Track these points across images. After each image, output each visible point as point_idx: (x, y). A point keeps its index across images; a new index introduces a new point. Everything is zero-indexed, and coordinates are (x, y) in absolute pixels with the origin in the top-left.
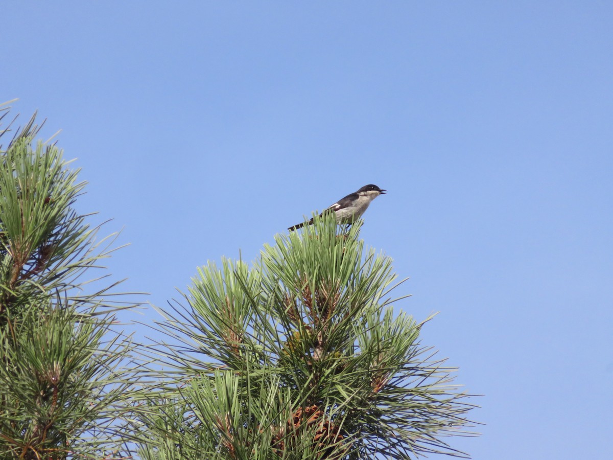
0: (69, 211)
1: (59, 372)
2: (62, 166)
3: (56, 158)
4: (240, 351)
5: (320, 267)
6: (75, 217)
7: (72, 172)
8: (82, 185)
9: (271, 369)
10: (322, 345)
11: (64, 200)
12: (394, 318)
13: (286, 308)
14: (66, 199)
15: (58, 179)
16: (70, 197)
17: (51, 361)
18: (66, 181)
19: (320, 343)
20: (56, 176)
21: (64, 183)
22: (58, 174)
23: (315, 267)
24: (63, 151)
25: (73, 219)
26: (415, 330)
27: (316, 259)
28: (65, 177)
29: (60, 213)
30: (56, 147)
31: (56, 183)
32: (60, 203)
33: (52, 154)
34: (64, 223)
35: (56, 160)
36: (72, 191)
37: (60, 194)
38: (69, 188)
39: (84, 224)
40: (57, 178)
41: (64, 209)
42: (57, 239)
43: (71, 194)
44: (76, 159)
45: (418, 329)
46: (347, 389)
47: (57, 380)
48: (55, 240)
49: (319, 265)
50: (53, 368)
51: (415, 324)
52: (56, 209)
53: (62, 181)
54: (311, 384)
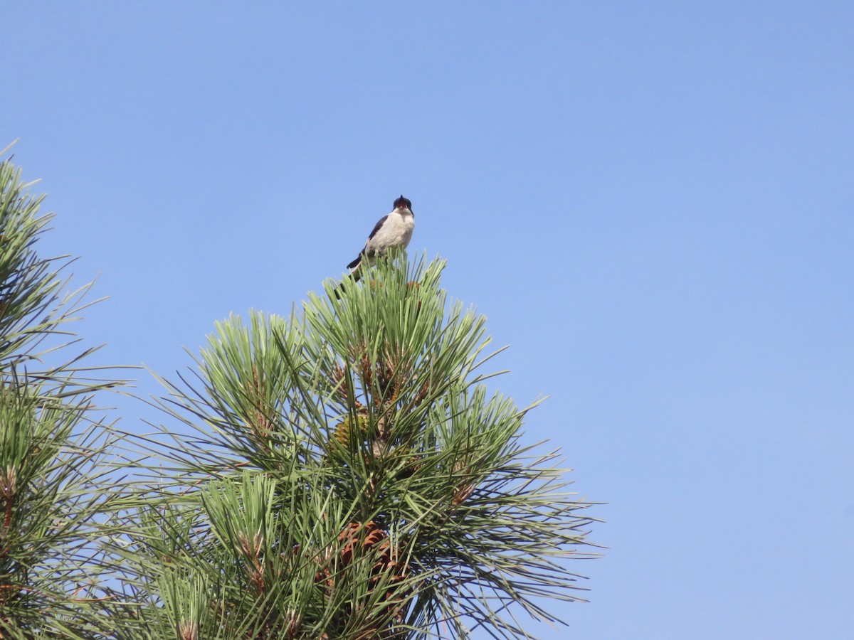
0: (28, 254)
1: (14, 480)
2: (20, 190)
3: (12, 179)
4: (270, 442)
5: (385, 329)
6: (36, 262)
7: (33, 199)
8: (47, 219)
9: (315, 469)
10: (384, 437)
11: (21, 239)
12: (486, 402)
13: (337, 384)
14: (24, 237)
15: (14, 209)
16: (29, 235)
17: (4, 465)
18: (25, 212)
19: (381, 433)
20: (11, 205)
21: (22, 215)
22: (14, 201)
23: (378, 328)
24: (21, 169)
25: (32, 265)
26: (515, 419)
27: (381, 317)
28: (23, 207)
29: (16, 256)
30: (10, 165)
31: (11, 215)
32: (15, 243)
33: (6, 173)
34: (22, 270)
35: (11, 182)
36: (31, 226)
37: (16, 230)
38: (29, 222)
39: (50, 270)
40: (12, 207)
41: (22, 250)
42: (11, 292)
43: (31, 230)
44: (40, 179)
45: (519, 418)
46: (419, 499)
47: (11, 491)
48: (8, 293)
49: (384, 326)
50: (5, 475)
51: (516, 411)
52: (10, 251)
53: (20, 212)
54: (367, 491)
